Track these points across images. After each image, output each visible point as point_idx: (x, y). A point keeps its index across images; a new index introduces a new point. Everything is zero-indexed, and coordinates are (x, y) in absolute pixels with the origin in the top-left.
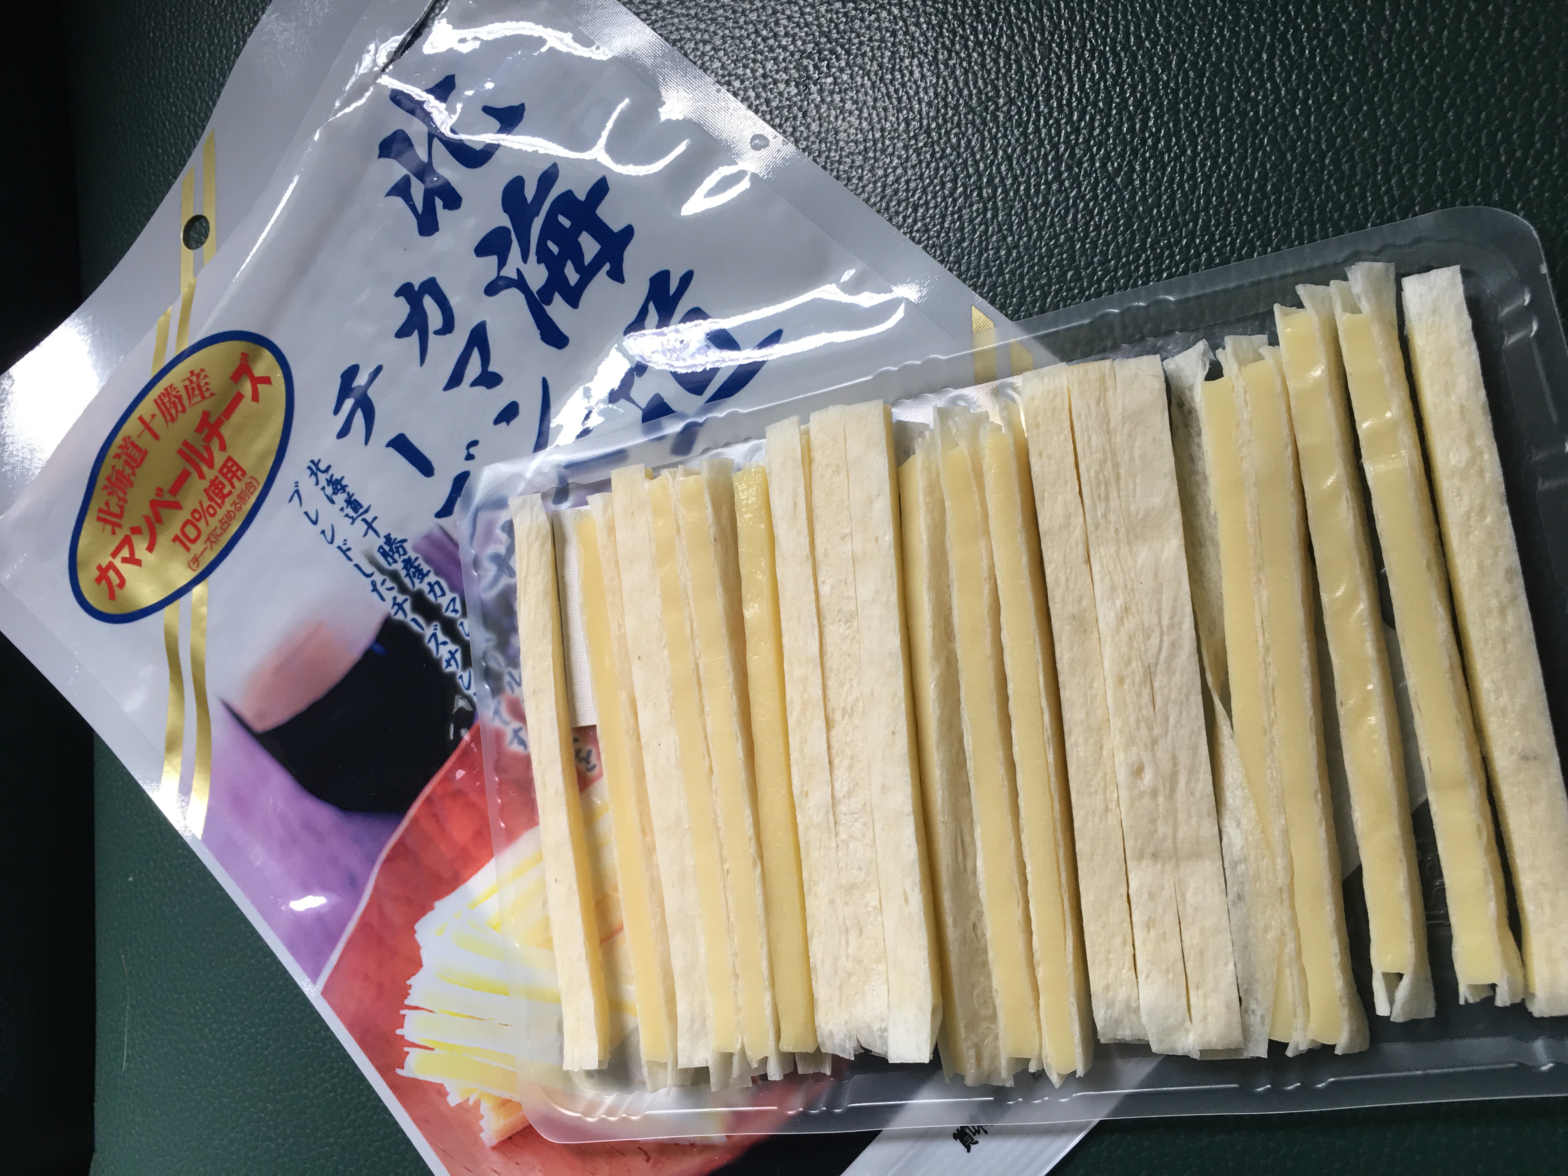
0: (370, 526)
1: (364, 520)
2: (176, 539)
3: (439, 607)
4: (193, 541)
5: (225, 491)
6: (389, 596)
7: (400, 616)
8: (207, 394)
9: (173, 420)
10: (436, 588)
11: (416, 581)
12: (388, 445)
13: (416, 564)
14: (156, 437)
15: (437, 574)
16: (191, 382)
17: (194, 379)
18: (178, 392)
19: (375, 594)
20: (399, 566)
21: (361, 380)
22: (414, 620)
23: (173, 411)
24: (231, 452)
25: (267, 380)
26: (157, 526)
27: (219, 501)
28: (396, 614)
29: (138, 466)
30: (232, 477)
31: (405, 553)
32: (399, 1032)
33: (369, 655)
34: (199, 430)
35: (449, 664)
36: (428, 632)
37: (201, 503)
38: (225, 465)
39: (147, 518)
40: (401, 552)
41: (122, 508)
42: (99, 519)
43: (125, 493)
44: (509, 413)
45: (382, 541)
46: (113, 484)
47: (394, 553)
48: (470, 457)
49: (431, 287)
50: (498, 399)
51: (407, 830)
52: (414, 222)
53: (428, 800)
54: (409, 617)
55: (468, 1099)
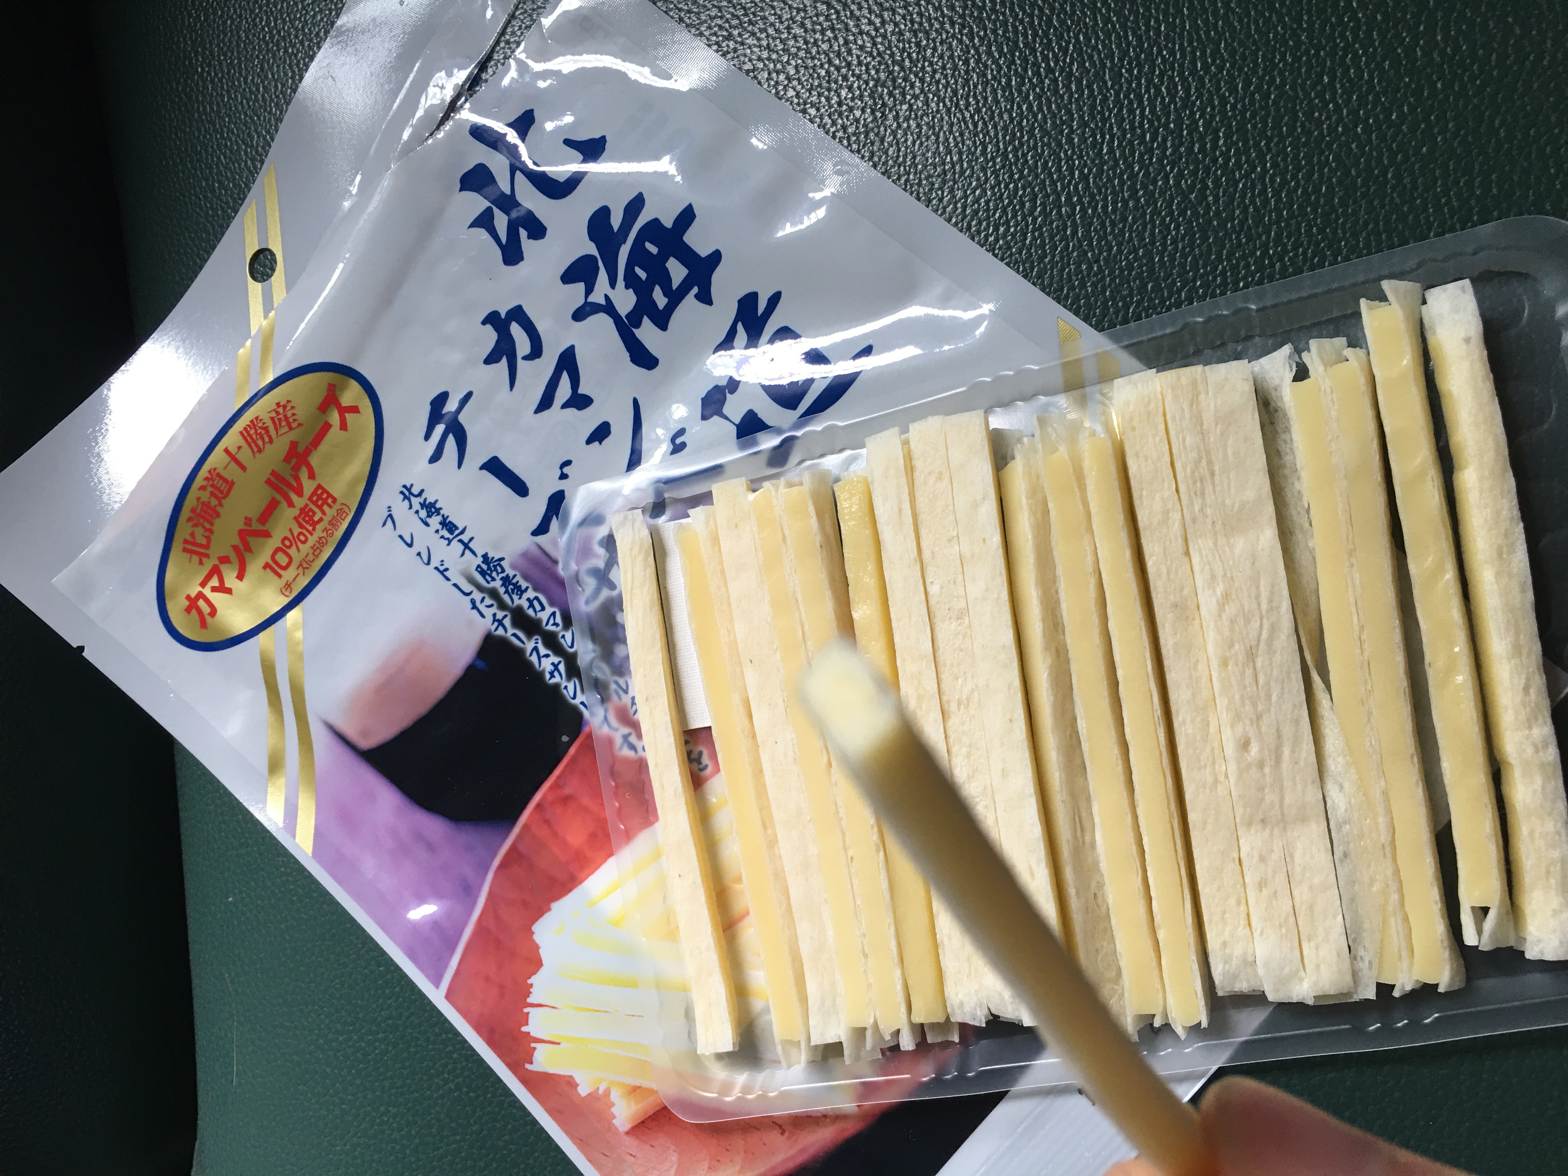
0: (466, 546)
1: (460, 541)
2: (266, 566)
3: (539, 621)
4: (285, 568)
5: (316, 518)
6: (489, 613)
7: (500, 632)
8: (294, 425)
9: (260, 451)
10: (536, 603)
11: (515, 597)
12: (481, 468)
13: (514, 581)
14: (243, 468)
15: (535, 589)
16: (278, 413)
17: (281, 410)
18: (264, 423)
19: (475, 611)
20: (497, 584)
21: (451, 406)
22: (514, 635)
23: (260, 442)
24: (321, 480)
25: (355, 410)
26: (247, 555)
27: (310, 528)
28: (496, 629)
29: (225, 497)
30: (322, 505)
31: (503, 571)
32: (524, 1029)
33: (471, 670)
34: (287, 459)
35: (552, 675)
36: (529, 646)
37: (290, 530)
38: (314, 493)
39: (235, 548)
40: (499, 570)
41: (208, 539)
42: (185, 550)
43: (211, 524)
44: (601, 433)
45: (479, 560)
46: (198, 515)
47: (492, 571)
48: (563, 476)
49: (518, 314)
50: (589, 419)
51: (519, 837)
52: (499, 253)
53: (539, 806)
54: (509, 632)
55: (598, 1089)
